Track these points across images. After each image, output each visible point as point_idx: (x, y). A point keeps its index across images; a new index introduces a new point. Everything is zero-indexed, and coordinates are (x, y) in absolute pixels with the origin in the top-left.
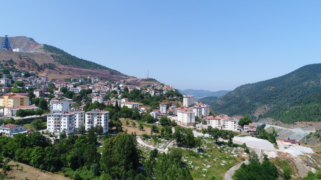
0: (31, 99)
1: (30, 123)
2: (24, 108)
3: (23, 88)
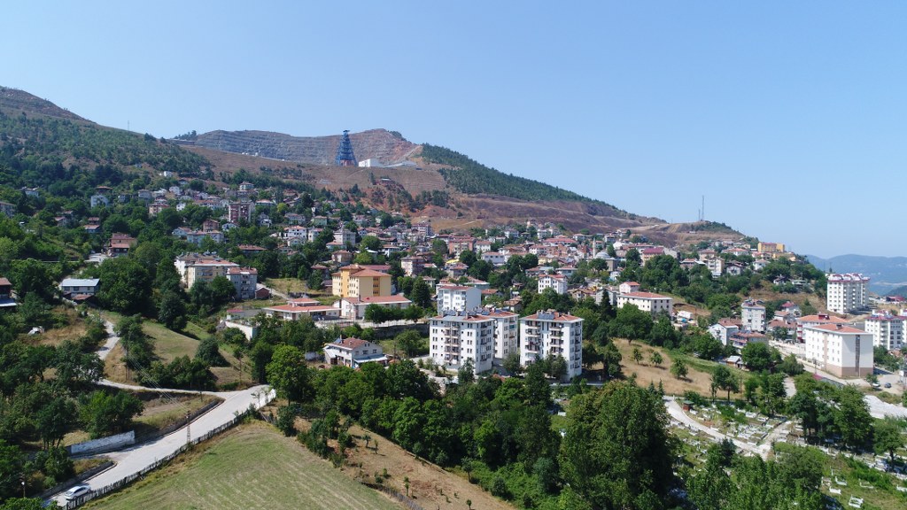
0: (395, 282)
1: (392, 338)
2: (381, 302)
3: (379, 253)
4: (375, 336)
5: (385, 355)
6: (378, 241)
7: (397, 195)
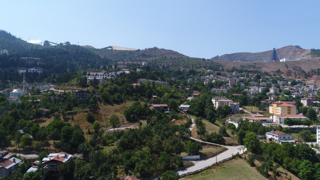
0: (298, 108)
1: (297, 133)
2: (291, 117)
3: (290, 97)
4: (288, 131)
5: (293, 140)
6: (290, 92)
7: (298, 72)
